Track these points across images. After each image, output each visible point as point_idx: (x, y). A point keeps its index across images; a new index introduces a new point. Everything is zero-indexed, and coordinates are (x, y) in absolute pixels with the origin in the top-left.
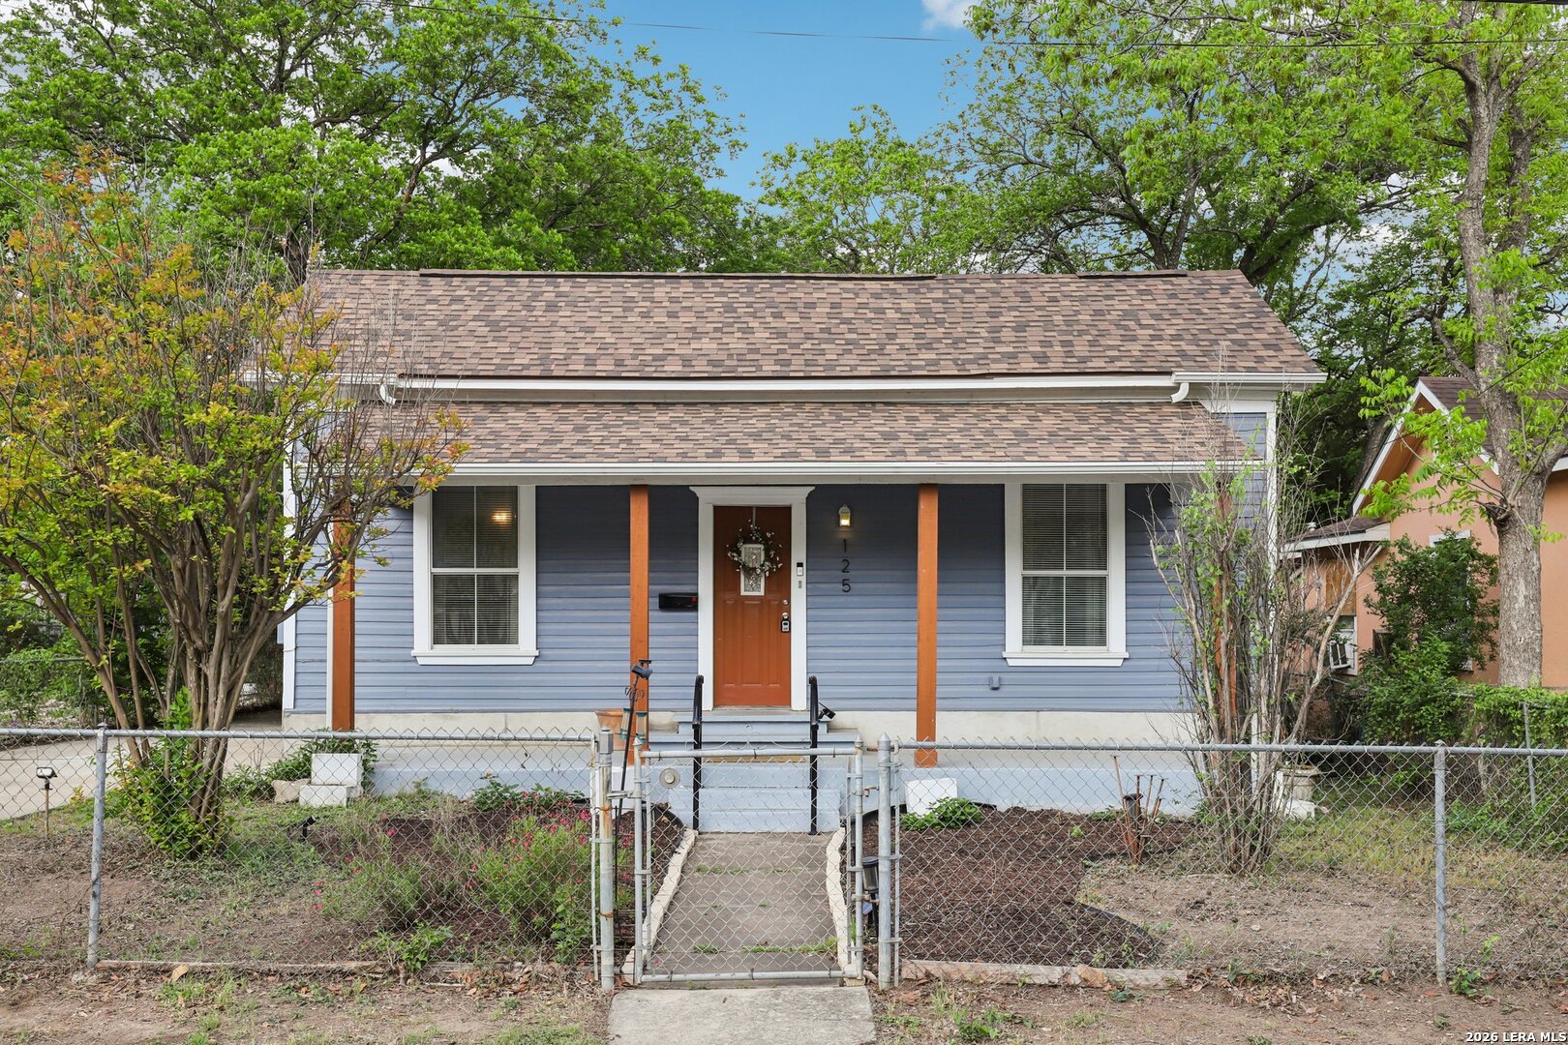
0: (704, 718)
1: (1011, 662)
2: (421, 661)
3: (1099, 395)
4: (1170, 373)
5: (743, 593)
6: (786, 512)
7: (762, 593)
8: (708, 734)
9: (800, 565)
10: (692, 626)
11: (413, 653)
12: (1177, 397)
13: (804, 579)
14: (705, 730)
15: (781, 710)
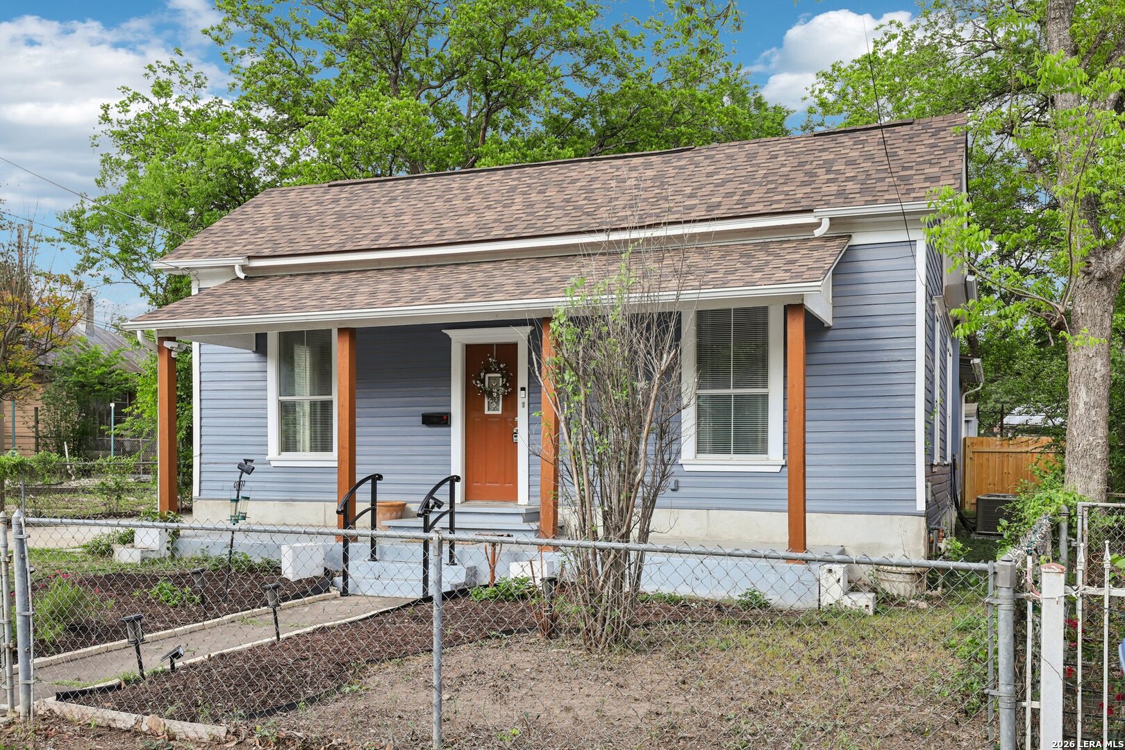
0: (457, 509)
1: (686, 468)
2: (273, 464)
3: (762, 235)
4: (811, 211)
5: (487, 412)
6: (514, 346)
7: (500, 412)
8: (459, 521)
9: (523, 389)
10: (447, 438)
11: (268, 458)
12: (818, 232)
13: (526, 400)
14: (457, 518)
15: (512, 504)
